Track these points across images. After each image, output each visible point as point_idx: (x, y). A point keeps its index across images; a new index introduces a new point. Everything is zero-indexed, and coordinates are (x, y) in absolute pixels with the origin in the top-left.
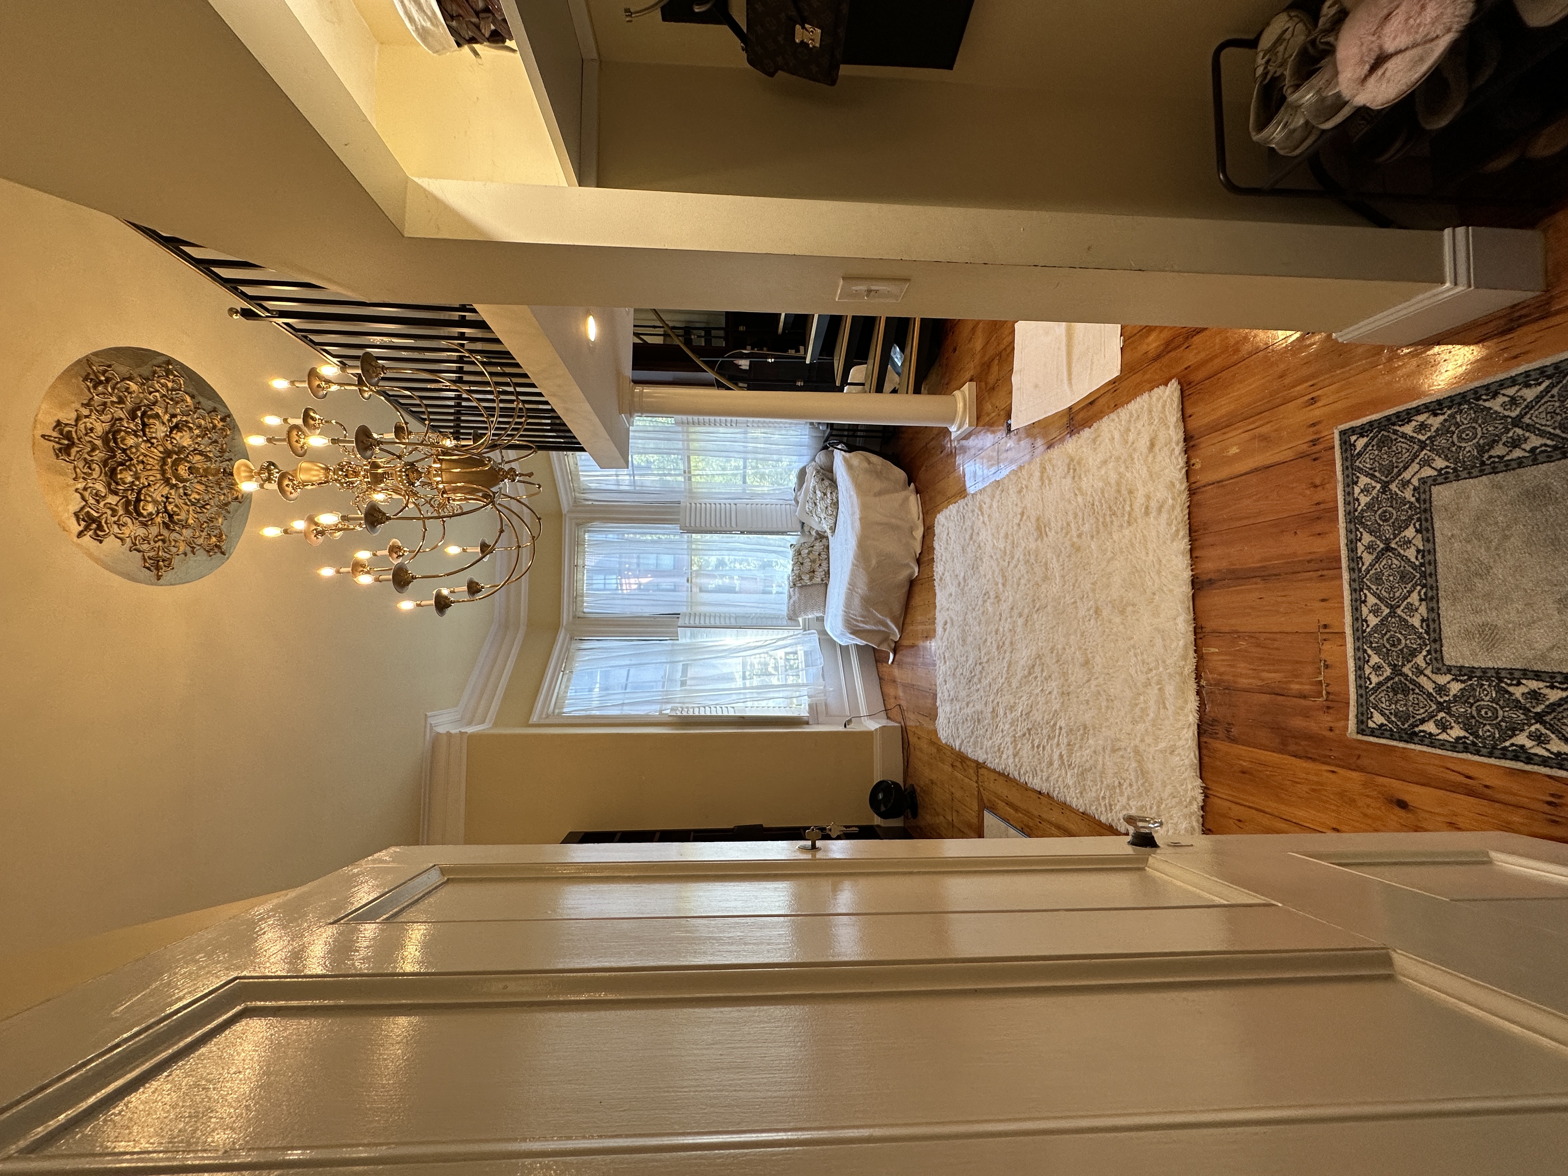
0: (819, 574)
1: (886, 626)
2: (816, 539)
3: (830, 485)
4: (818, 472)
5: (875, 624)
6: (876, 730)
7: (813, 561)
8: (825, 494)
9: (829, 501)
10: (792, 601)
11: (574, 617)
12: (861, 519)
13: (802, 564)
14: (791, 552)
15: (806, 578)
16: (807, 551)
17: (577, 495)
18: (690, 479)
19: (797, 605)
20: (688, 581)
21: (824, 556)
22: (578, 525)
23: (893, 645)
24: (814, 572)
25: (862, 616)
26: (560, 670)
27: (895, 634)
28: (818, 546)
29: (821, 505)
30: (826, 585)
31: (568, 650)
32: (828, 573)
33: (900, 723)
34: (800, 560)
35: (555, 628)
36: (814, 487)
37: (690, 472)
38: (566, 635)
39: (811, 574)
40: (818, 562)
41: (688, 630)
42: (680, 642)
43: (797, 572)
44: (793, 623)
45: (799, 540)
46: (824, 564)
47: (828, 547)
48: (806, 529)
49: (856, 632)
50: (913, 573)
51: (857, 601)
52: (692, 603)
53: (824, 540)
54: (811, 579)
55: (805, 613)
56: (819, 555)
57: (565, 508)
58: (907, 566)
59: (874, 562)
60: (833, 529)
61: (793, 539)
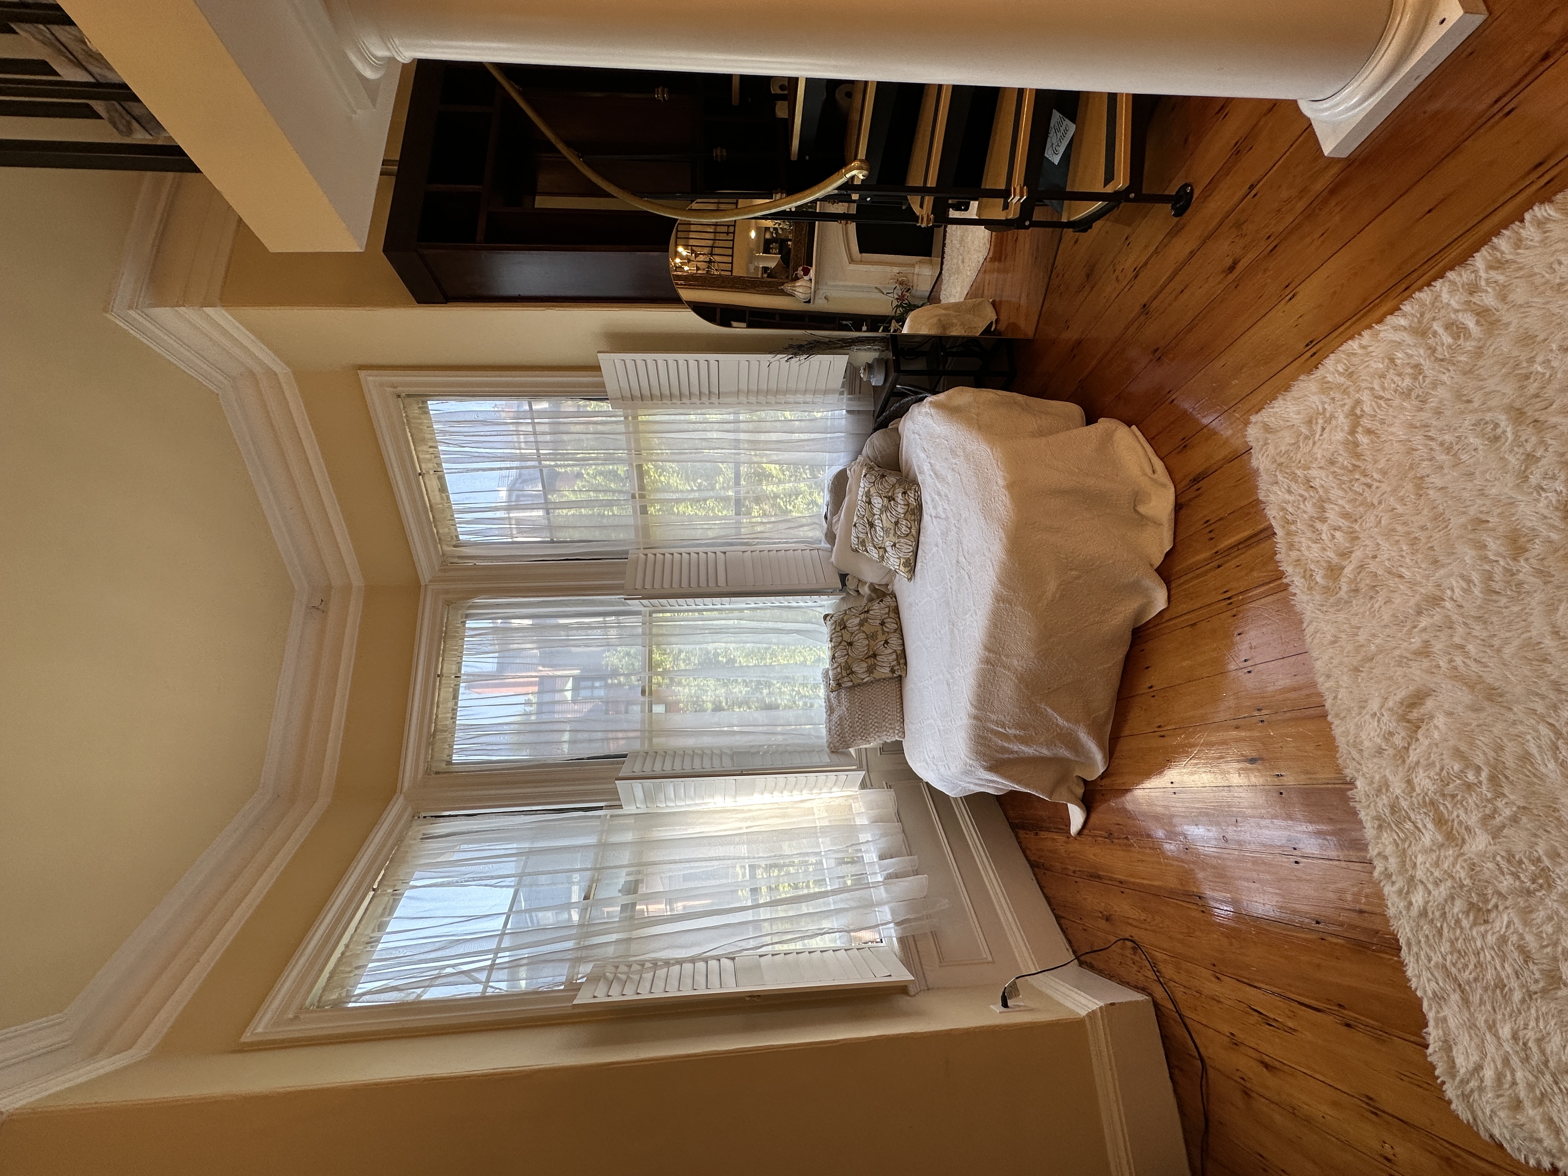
0: (887, 658)
1: (1074, 745)
2: (871, 600)
4: (871, 468)
5: (1049, 744)
6: (1092, 1015)
7: (872, 637)
8: (891, 499)
9: (901, 509)
10: (835, 717)
11: (428, 772)
12: (1010, 487)
13: (850, 644)
14: (825, 630)
15: (860, 669)
16: (857, 621)
17: (446, 548)
18: (644, 510)
19: (846, 724)
20: (643, 692)
21: (891, 626)
22: (448, 603)
23: (1080, 791)
24: (875, 656)
25: (1019, 726)
27: (1089, 762)
28: (878, 610)
29: (883, 522)
30: (900, 679)
31: (400, 841)
32: (902, 657)
33: (1143, 990)
34: (847, 637)
35: (389, 792)
36: (868, 494)
37: (642, 496)
39: (871, 661)
40: (881, 638)
41: (637, 785)
42: (629, 809)
43: (842, 660)
44: (842, 759)
45: (838, 606)
46: (894, 640)
47: (896, 610)
48: (851, 584)
49: (996, 766)
50: (1149, 604)
51: (1007, 690)
53: (888, 599)
54: (870, 670)
55: (865, 734)
56: (883, 624)
57: (425, 574)
58: (1135, 588)
59: (1052, 586)
60: (911, 565)
61: (827, 604)
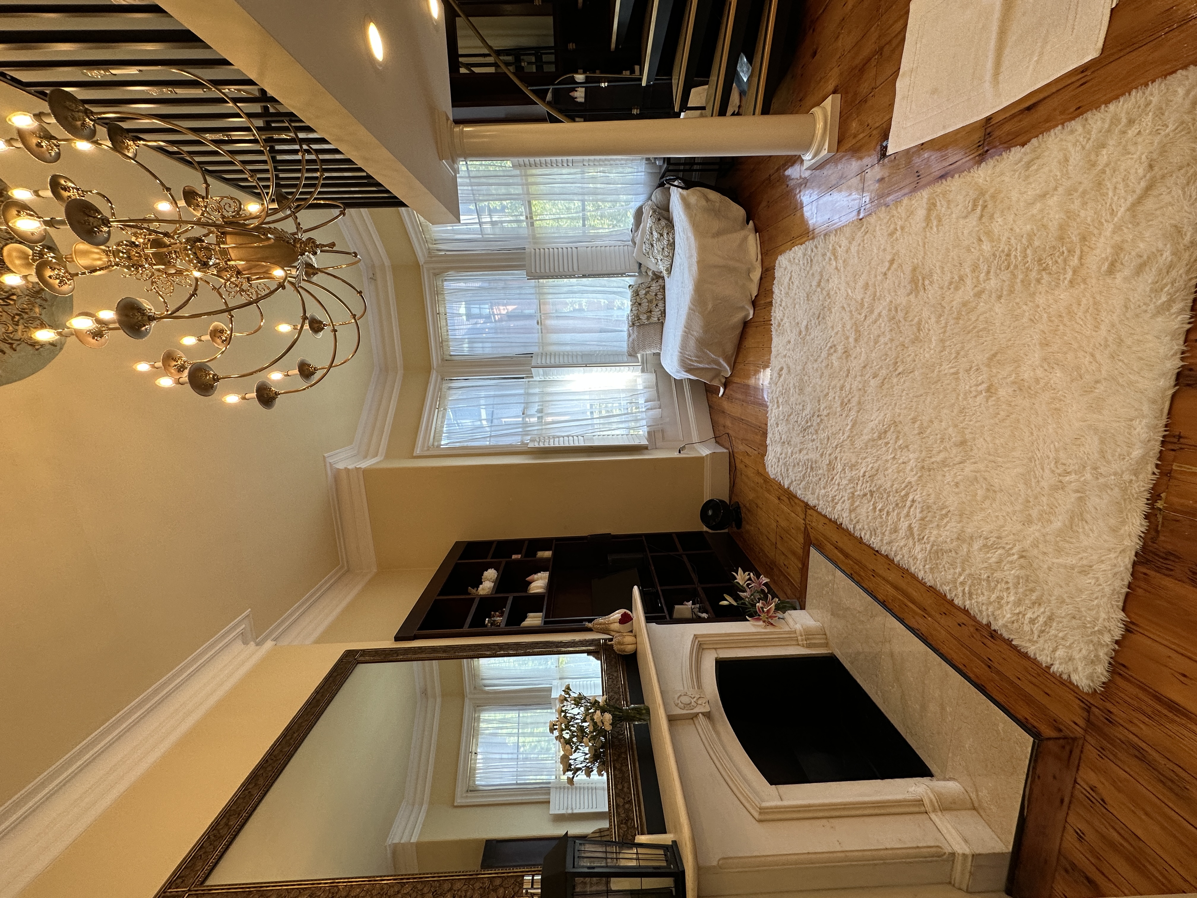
0: (656, 313)
1: (719, 364)
2: (653, 280)
3: (667, 226)
4: (654, 212)
5: (709, 363)
6: (707, 456)
7: (650, 302)
8: (662, 235)
9: (665, 242)
10: (631, 339)
11: (443, 360)
12: (698, 262)
13: (640, 304)
14: (629, 293)
15: (643, 317)
16: (644, 292)
17: (430, 246)
18: (532, 224)
19: (636, 343)
20: (538, 323)
21: (660, 297)
22: (435, 275)
23: (724, 380)
24: (651, 312)
25: (697, 357)
26: (435, 408)
27: (726, 370)
28: (655, 287)
29: (657, 246)
30: (662, 324)
31: (440, 389)
32: (664, 313)
33: (727, 449)
34: (638, 300)
35: (428, 370)
36: (651, 228)
37: (531, 218)
38: (437, 376)
39: (649, 314)
40: (655, 302)
41: (541, 370)
42: (535, 379)
43: (635, 312)
44: (633, 359)
45: (636, 281)
46: (661, 304)
47: (664, 288)
48: (643, 270)
49: (689, 370)
50: (748, 315)
51: (692, 343)
52: (543, 344)
53: (660, 281)
54: (648, 318)
55: (644, 348)
56: (656, 295)
57: (421, 260)
58: (743, 308)
59: (710, 306)
60: (669, 271)
61: (630, 281)
